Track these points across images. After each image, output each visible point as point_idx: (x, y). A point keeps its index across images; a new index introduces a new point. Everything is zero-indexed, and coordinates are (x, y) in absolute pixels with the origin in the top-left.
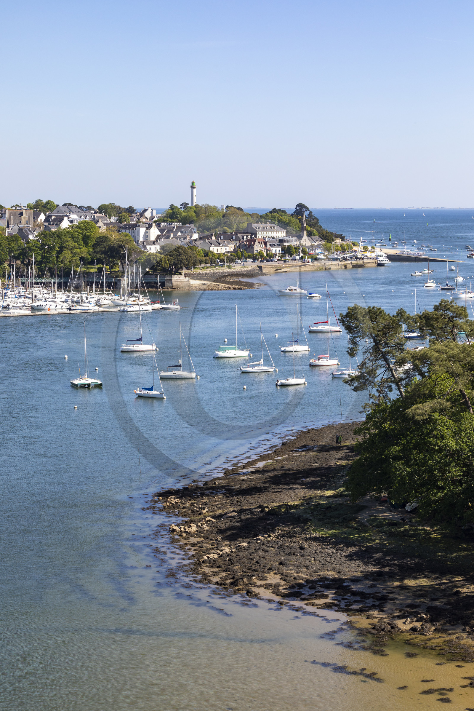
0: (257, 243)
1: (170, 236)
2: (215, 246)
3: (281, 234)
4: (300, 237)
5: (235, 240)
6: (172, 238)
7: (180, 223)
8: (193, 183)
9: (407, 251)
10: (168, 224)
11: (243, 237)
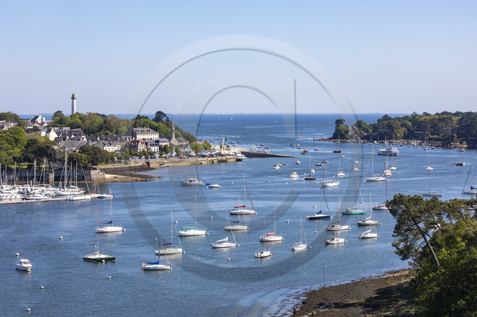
0: (140, 143)
1: (66, 138)
2: (108, 146)
3: (155, 136)
4: (170, 138)
5: (120, 141)
6: (68, 140)
7: (69, 128)
8: (73, 95)
9: (255, 148)
10: (59, 128)
11: (126, 138)
